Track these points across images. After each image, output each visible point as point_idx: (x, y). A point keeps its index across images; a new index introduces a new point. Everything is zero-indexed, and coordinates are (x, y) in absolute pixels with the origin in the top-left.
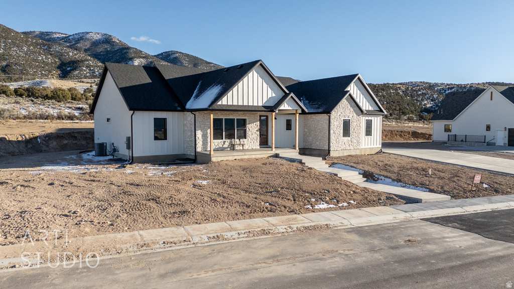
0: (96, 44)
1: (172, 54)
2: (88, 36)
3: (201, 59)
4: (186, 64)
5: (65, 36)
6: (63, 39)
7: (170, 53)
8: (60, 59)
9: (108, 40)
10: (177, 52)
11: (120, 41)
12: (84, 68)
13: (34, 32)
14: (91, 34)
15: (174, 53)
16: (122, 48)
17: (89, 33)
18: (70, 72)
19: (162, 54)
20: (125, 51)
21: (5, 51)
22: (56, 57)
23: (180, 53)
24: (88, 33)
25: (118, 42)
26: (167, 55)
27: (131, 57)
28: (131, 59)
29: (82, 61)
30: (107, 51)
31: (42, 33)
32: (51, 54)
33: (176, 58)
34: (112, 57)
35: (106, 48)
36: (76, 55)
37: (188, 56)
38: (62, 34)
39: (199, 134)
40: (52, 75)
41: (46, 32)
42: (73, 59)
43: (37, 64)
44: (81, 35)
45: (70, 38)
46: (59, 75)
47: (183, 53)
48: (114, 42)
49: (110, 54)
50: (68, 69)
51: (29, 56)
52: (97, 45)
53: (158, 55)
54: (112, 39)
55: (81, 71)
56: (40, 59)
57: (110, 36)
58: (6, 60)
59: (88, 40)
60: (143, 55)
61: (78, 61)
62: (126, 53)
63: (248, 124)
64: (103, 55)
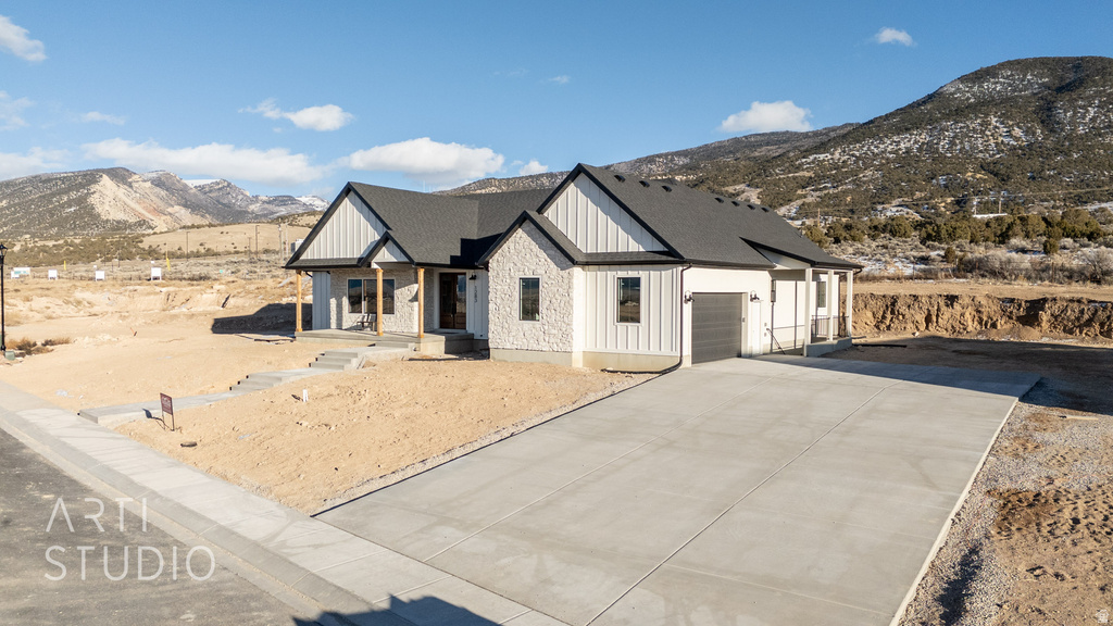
39: (333, 302)
63: (398, 288)
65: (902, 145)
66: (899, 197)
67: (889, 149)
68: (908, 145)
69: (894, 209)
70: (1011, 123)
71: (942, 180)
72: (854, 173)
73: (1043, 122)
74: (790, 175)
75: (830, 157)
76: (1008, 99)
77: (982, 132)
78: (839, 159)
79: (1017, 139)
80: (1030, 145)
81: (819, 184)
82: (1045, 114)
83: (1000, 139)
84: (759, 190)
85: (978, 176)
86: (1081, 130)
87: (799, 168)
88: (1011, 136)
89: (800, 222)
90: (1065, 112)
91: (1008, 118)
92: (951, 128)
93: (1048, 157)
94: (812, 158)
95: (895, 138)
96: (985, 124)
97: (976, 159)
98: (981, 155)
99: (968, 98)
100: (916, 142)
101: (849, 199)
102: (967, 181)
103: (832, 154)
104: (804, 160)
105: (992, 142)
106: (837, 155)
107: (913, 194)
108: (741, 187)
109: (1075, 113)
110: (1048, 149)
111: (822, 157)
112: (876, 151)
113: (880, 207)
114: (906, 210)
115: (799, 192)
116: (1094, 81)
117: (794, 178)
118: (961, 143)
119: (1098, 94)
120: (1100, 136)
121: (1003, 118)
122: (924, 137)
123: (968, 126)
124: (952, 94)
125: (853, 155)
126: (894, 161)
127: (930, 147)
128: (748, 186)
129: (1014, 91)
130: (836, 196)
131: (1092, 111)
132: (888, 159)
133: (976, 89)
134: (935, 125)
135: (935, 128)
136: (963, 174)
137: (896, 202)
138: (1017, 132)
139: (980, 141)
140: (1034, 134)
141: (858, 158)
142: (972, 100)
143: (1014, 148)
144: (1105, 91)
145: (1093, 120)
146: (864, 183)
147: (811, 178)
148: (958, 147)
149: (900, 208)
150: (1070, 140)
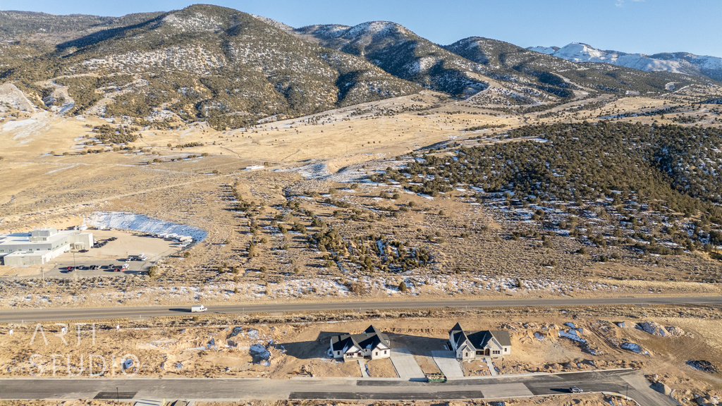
0: (377, 38)
1: (471, 42)
2: (370, 28)
3: (512, 46)
4: (488, 56)
5: (345, 29)
6: (343, 34)
7: (469, 40)
8: (338, 71)
9: (392, 32)
10: (479, 39)
11: (407, 30)
12: (363, 84)
13: (314, 26)
14: (373, 24)
15: (475, 41)
16: (409, 42)
17: (372, 23)
18: (348, 90)
19: (458, 42)
20: (411, 46)
21: (287, 66)
22: (334, 68)
23: (483, 39)
24: (370, 23)
25: (404, 32)
26: (465, 44)
27: (417, 55)
28: (418, 59)
29: (362, 72)
30: (391, 47)
31: (321, 27)
32: (330, 65)
33: (476, 48)
34: (395, 55)
35: (390, 44)
36: (355, 62)
37: (493, 42)
38: (342, 26)
40: (331, 96)
41: (326, 26)
42: (352, 69)
43: (317, 82)
44: (363, 27)
45: (351, 32)
46: (338, 94)
47: (486, 39)
48: (399, 33)
49: (394, 51)
50: (347, 85)
51: (309, 71)
52: (380, 40)
53: (453, 45)
54: (397, 29)
55: (359, 87)
56: (320, 73)
57: (395, 25)
58: (288, 80)
59: (369, 32)
60: (433, 49)
61: (357, 72)
62: (412, 49)
64: (386, 54)
65: (152, 60)
66: (164, 102)
67: (144, 62)
68: (155, 60)
69: (165, 112)
70: (210, 53)
71: (183, 90)
72: (129, 78)
73: (225, 53)
74: (83, 75)
75: (106, 62)
76: (204, 34)
77: (196, 57)
78: (113, 65)
79: (214, 63)
80: (221, 68)
81: (108, 85)
82: (225, 48)
83: (206, 62)
84: (66, 88)
85: (202, 89)
86: (244, 62)
87: (86, 69)
88: (211, 61)
89: (110, 120)
90: (235, 49)
91: (207, 49)
92: (179, 52)
93: (232, 78)
94: (93, 61)
95: (147, 54)
96: (196, 51)
97: (196, 74)
98: (197, 72)
99: (181, 29)
100: (160, 59)
101: (133, 101)
102: (197, 93)
103: (108, 60)
104: (88, 62)
105: (202, 63)
106: (111, 62)
107: (170, 100)
108: (49, 83)
109: (240, 51)
110: (230, 72)
111: (100, 61)
112: (136, 62)
113: (155, 109)
114: (172, 113)
115: (96, 91)
116: (245, 31)
117: (88, 78)
118: (186, 62)
119: (249, 40)
120: (253, 66)
121: (206, 48)
122: (164, 56)
123: (187, 52)
124: (172, 24)
125: (122, 63)
126: (149, 70)
127: (168, 63)
128: (56, 82)
129: (205, 27)
130: (124, 98)
131: (248, 50)
132: (145, 68)
133: (184, 22)
134: (169, 48)
135: (169, 50)
136: (194, 86)
137: (164, 105)
138: (214, 59)
139: (196, 62)
140: (222, 61)
141: (126, 66)
142: (184, 30)
143: (213, 69)
144: (251, 38)
145: (249, 56)
146: (139, 88)
147: (98, 79)
148: (185, 65)
149: (168, 112)
150: (240, 67)
